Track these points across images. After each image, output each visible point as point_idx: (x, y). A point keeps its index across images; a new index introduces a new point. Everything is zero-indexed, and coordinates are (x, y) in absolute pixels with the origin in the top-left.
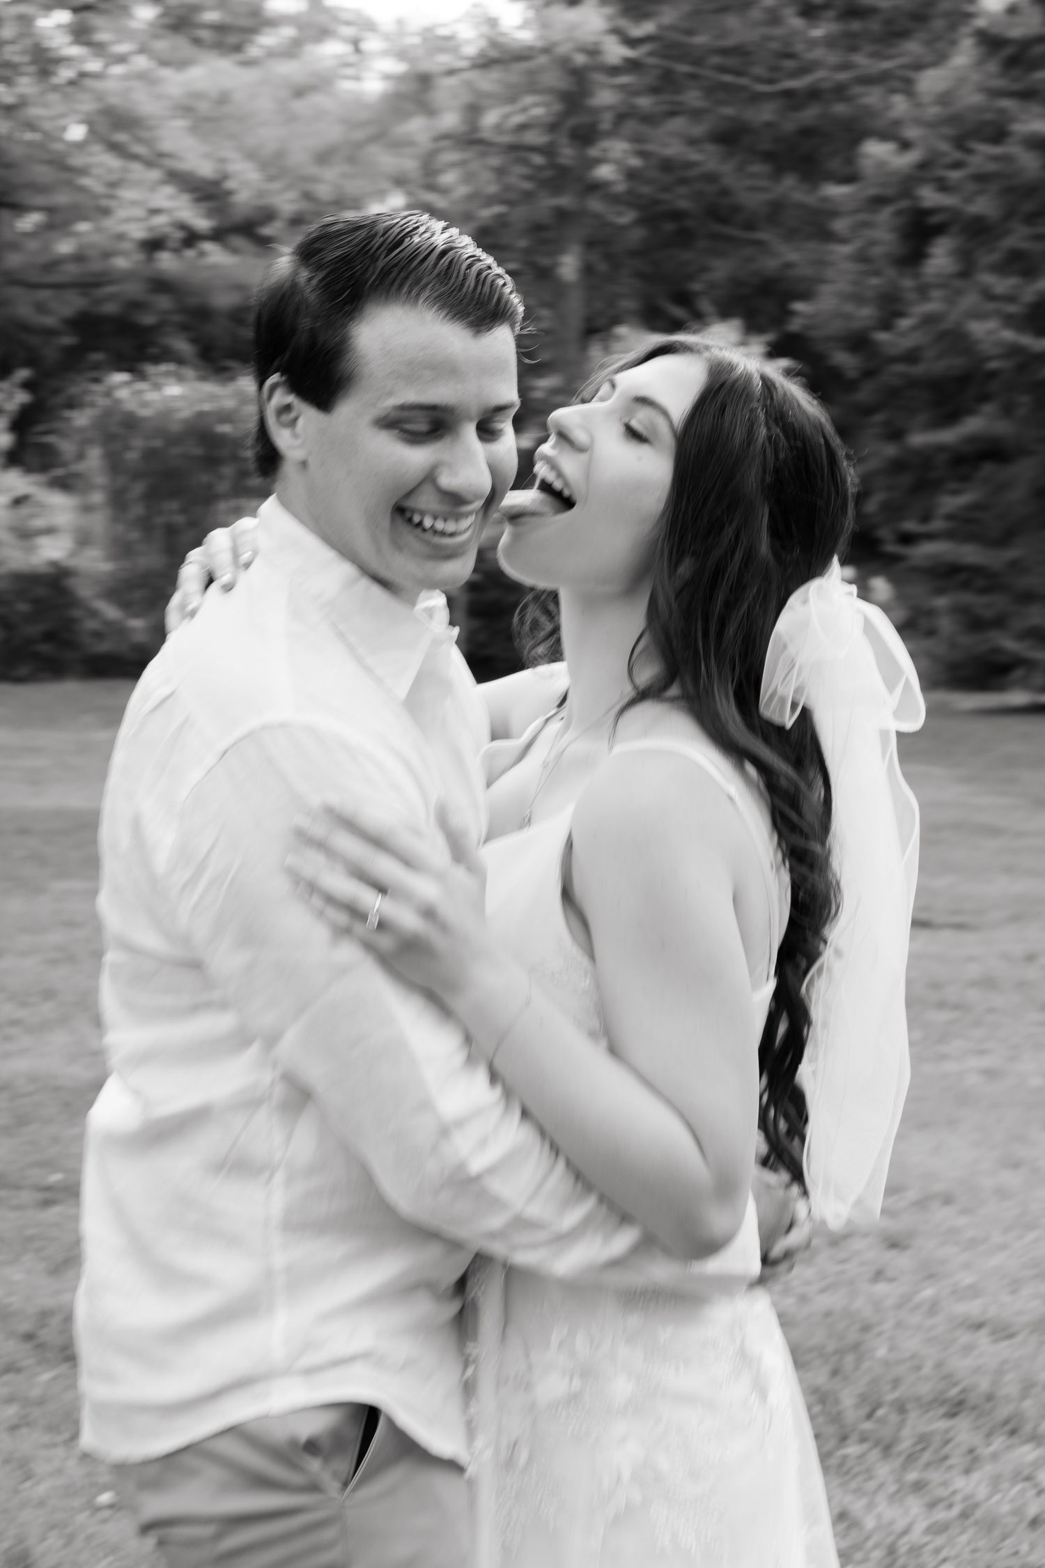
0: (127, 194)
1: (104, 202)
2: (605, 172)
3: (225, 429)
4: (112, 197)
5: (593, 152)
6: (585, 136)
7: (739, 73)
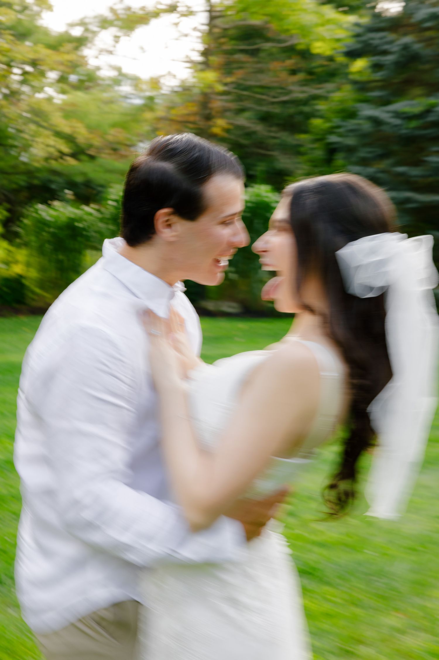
0: (40, 140)
1: (30, 143)
2: (216, 130)
3: (80, 225)
4: (33, 141)
5: (211, 123)
6: (208, 118)
7: (263, 94)
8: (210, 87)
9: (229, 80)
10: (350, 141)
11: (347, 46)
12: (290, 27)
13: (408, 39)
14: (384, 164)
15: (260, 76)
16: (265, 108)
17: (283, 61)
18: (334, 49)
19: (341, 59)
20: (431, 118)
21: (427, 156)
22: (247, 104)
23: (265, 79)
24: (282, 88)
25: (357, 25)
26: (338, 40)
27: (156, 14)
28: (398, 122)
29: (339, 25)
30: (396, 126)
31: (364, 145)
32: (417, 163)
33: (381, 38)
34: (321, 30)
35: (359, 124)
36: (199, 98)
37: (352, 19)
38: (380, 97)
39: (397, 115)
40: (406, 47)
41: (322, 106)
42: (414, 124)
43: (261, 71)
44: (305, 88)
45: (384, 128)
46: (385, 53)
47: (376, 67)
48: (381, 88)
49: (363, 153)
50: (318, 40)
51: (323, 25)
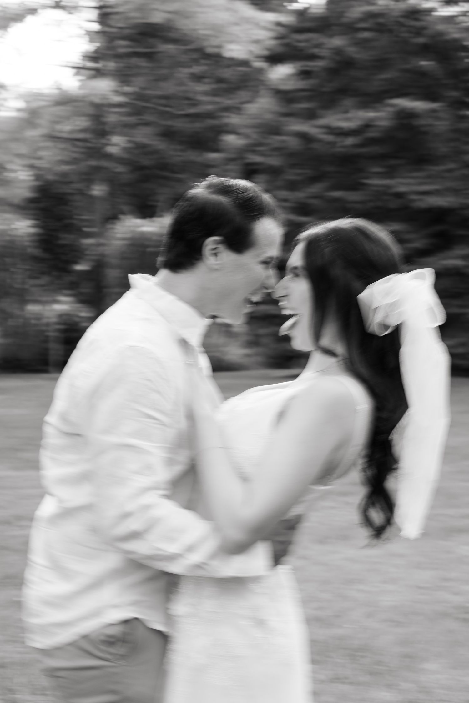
2: (112, 150)
5: (105, 141)
6: (101, 134)
7: (166, 106)
8: (104, 97)
9: (127, 89)
10: (274, 161)
11: (268, 49)
12: (197, 27)
13: (337, 42)
14: (316, 188)
15: (163, 84)
16: (169, 123)
17: (190, 67)
18: (251, 52)
19: (258, 64)
20: (371, 134)
21: (366, 178)
22: (148, 117)
23: (169, 88)
24: (188, 99)
25: (279, 24)
26: (257, 42)
27: (33, 11)
28: (330, 138)
29: (257, 25)
30: (329, 143)
31: (293, 166)
32: (355, 187)
33: (307, 41)
34: (236, 29)
35: (283, 141)
36: (91, 111)
37: (271, 17)
38: (308, 109)
39: (331, 130)
40: (338, 51)
41: (234, 120)
42: (350, 141)
43: (164, 78)
44: (217, 99)
45: (315, 146)
46: (313, 57)
47: (305, 74)
48: (309, 99)
49: (291, 175)
50: (231, 42)
51: (236, 24)
